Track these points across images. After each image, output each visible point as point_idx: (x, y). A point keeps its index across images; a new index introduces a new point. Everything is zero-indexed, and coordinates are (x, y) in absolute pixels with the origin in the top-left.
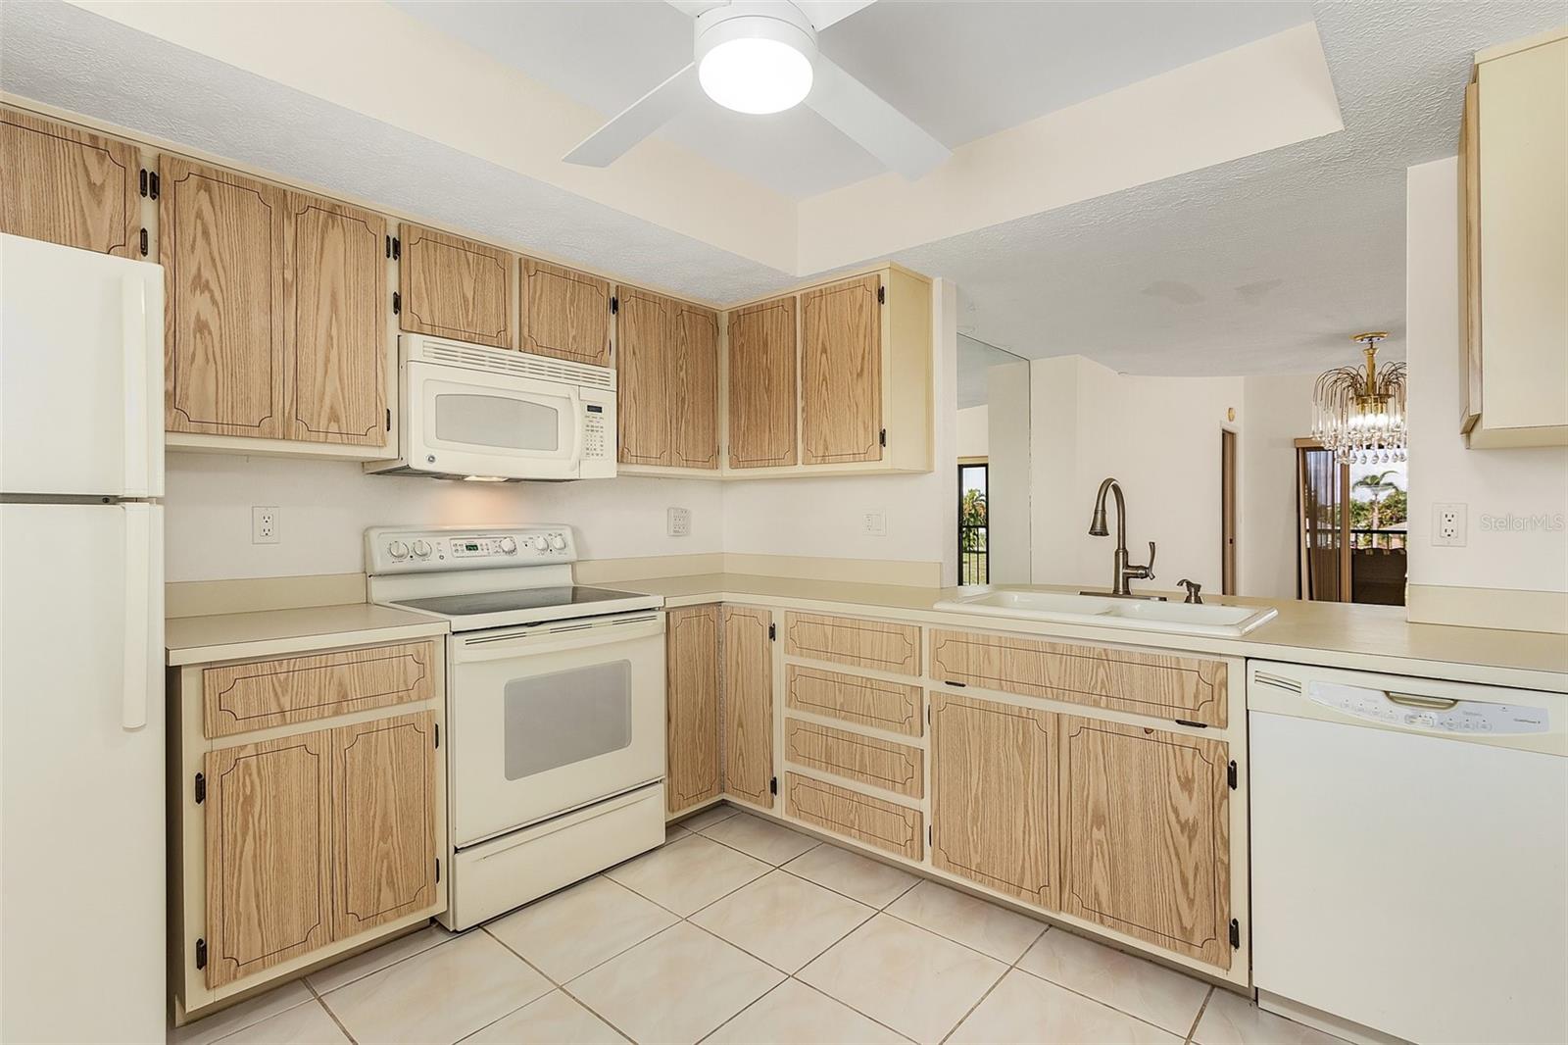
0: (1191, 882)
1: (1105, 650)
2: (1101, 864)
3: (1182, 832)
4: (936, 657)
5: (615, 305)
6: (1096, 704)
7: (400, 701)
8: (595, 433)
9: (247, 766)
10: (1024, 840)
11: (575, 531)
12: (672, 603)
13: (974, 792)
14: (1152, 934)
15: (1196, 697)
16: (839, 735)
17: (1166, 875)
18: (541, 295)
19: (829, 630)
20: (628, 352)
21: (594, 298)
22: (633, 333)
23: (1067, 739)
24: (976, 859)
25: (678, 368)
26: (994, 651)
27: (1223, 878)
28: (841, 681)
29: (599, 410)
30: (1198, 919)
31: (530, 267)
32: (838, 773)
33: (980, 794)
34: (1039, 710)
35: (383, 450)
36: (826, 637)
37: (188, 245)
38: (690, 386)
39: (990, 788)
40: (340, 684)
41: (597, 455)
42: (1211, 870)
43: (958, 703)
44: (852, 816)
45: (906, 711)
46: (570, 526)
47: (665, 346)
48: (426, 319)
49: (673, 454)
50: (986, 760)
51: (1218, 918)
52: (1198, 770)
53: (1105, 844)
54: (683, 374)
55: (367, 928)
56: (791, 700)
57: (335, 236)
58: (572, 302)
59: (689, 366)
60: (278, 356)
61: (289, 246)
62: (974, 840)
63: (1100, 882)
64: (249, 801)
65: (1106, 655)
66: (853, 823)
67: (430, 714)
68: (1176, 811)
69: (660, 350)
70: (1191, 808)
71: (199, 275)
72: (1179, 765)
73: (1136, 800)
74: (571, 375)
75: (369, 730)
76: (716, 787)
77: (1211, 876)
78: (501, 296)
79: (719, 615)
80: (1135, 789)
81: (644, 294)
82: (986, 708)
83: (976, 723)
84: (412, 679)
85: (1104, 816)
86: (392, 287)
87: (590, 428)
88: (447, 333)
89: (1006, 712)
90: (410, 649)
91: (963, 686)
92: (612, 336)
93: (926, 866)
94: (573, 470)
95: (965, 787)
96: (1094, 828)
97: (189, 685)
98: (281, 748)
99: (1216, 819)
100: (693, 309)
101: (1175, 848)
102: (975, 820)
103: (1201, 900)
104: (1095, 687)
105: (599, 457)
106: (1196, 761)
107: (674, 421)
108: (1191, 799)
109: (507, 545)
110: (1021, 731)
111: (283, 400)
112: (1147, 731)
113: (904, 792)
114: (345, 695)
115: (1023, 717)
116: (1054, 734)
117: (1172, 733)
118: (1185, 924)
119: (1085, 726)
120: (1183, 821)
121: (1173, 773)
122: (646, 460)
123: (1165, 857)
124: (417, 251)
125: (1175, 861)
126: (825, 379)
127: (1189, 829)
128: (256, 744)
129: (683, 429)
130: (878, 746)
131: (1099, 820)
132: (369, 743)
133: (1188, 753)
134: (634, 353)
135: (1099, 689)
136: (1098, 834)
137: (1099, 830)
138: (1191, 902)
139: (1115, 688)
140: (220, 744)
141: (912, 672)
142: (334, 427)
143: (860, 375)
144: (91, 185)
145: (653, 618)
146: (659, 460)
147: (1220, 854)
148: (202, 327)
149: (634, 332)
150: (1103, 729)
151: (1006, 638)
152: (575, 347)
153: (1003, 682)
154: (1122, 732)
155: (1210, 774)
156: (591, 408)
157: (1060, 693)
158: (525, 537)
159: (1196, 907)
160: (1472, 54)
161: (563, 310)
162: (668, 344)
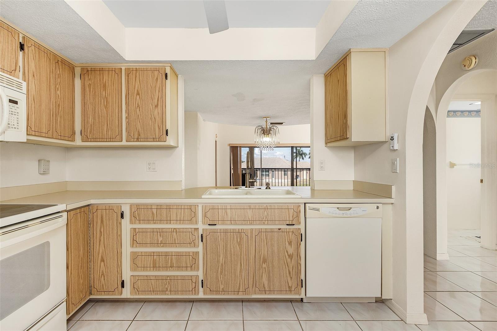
0: (291, 272)
1: (267, 206)
2: (265, 276)
3: (289, 258)
4: (205, 216)
5: (22, 47)
6: (264, 224)
8: (14, 116)
10: (240, 275)
12: (70, 207)
13: (221, 263)
14: (280, 291)
15: (293, 216)
16: (159, 254)
17: (284, 272)
19: (155, 211)
20: (30, 75)
21: (10, 39)
22: (32, 65)
23: (255, 236)
24: (222, 287)
25: (56, 89)
26: (229, 211)
27: (300, 269)
28: (161, 232)
29: (16, 103)
30: (293, 283)
32: (159, 270)
33: (223, 263)
34: (245, 229)
36: (153, 213)
38: (62, 100)
39: (227, 259)
41: (15, 128)
42: (297, 267)
43: (215, 232)
44: (166, 286)
45: (192, 238)
49: (53, 131)
50: (226, 250)
51: (298, 280)
52: (293, 237)
53: (266, 268)
54: (58, 92)
56: (133, 244)
59: (62, 89)
62: (221, 280)
63: (265, 281)
65: (267, 207)
66: (167, 289)
68: (287, 252)
69: (47, 77)
70: (291, 250)
72: (288, 238)
73: (276, 251)
76: (88, 293)
77: (297, 268)
79: (89, 211)
80: (276, 249)
81: (39, 46)
82: (226, 231)
83: (222, 237)
85: (266, 259)
87: (11, 112)
89: (234, 231)
91: (216, 225)
92: (20, 63)
93: (201, 295)
94: (1, 136)
95: (218, 261)
96: (263, 264)
99: (298, 252)
100: (63, 62)
101: (287, 263)
102: (221, 273)
103: (294, 277)
104: (263, 218)
105: (16, 129)
106: (293, 235)
107: (54, 116)
108: (291, 247)
110: (239, 237)
112: (279, 229)
113: (191, 270)
115: (240, 232)
116: (251, 236)
117: (286, 229)
118: (289, 285)
119: (260, 231)
120: (289, 254)
121: (286, 240)
122: (40, 133)
123: (284, 267)
125: (287, 267)
126: (138, 106)
127: (291, 256)
129: (59, 119)
130: (179, 255)
131: (265, 261)
133: (291, 233)
134: (33, 76)
135: (265, 218)
136: (264, 266)
137: (264, 264)
138: (291, 278)
139: (270, 217)
141: (195, 223)
143: (157, 106)
145: (61, 216)
146: (47, 134)
147: (299, 261)
149: (34, 65)
150: (266, 231)
151: (233, 206)
153: (233, 221)
154: (272, 231)
155: (296, 238)
156: (11, 101)
157: (252, 222)
159: (293, 279)
160: (350, 49)
162: (51, 76)
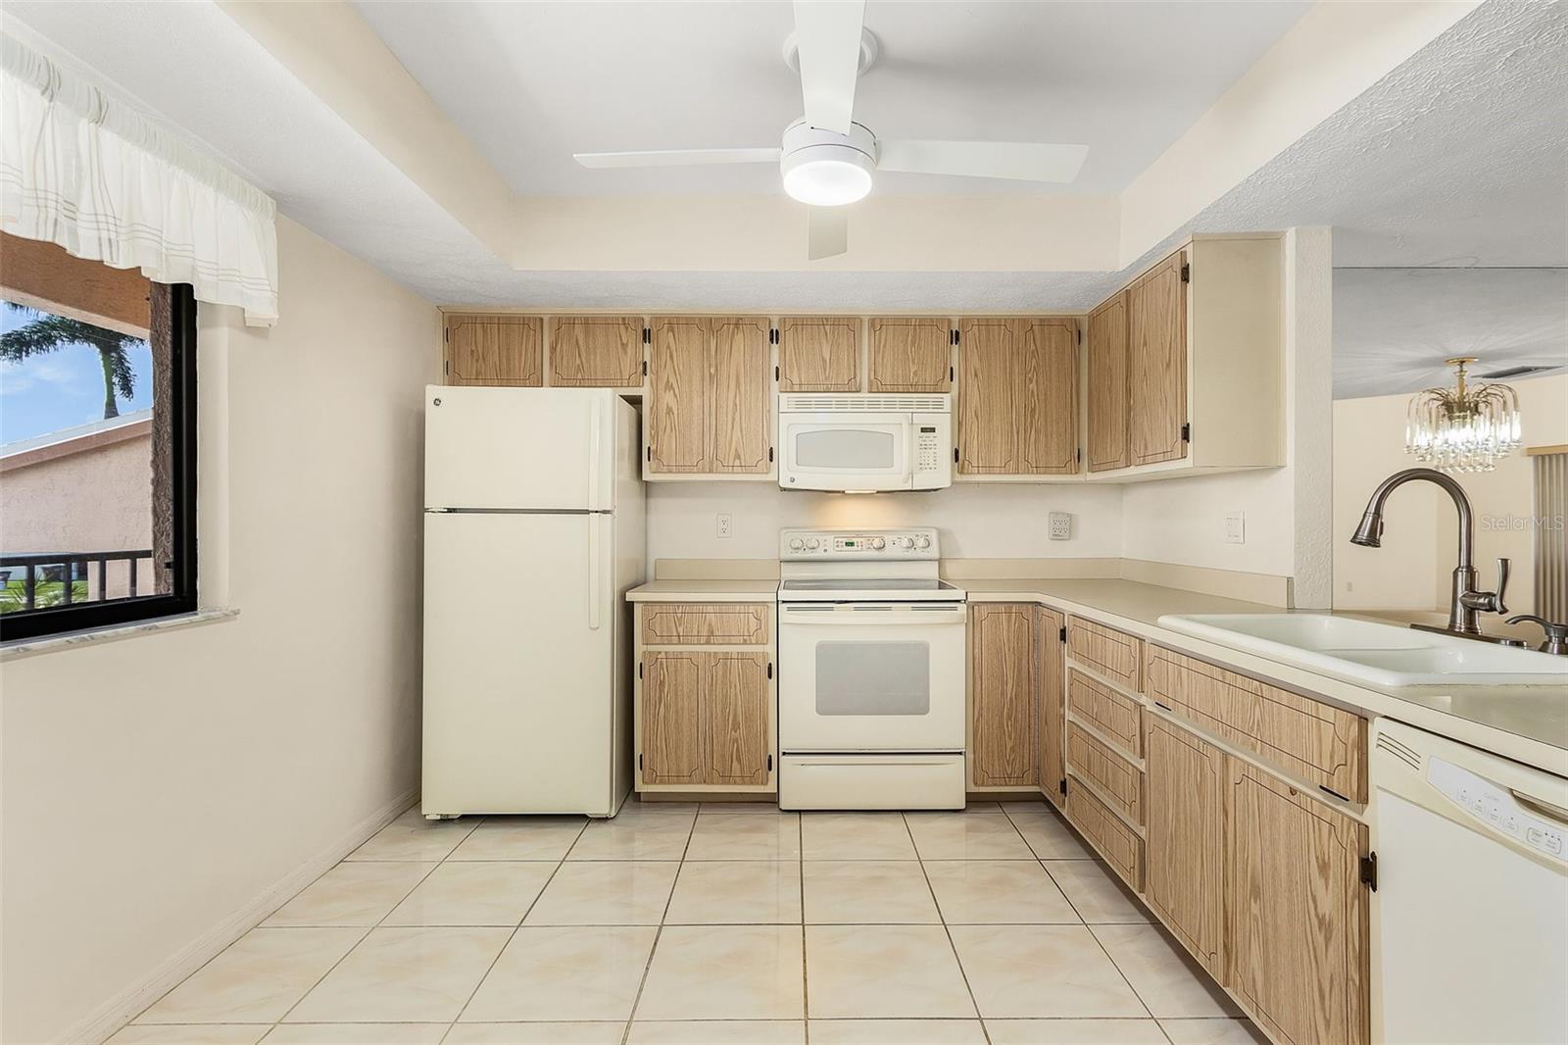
0: (1327, 998)
2: (1257, 944)
3: (1320, 929)
4: (1148, 672)
5: (956, 337)
6: (1254, 749)
7: (745, 642)
8: (928, 450)
9: (661, 663)
10: (1201, 894)
11: (941, 533)
12: (973, 598)
13: (1170, 829)
15: (1331, 757)
16: (1095, 745)
17: (1306, 978)
18: (885, 344)
19: (1089, 635)
20: (969, 375)
21: (934, 335)
22: (974, 358)
23: (1233, 786)
25: (1027, 381)
27: (1355, 1004)
28: (1096, 690)
29: (933, 430)
31: (878, 323)
32: (1094, 784)
33: (1174, 832)
35: (769, 475)
37: (663, 366)
38: (1042, 397)
39: (1180, 828)
40: (710, 625)
42: (1343, 988)
44: (1100, 831)
45: (1132, 729)
46: (936, 528)
47: (1012, 364)
48: (796, 381)
49: (1017, 462)
52: (1334, 853)
53: (1260, 922)
54: (1033, 386)
55: (723, 783)
56: (1070, 704)
57: (739, 337)
58: (913, 343)
59: (1041, 377)
60: (707, 422)
61: (713, 353)
62: (1170, 882)
63: (1256, 966)
64: (662, 683)
66: (1101, 837)
67: (765, 655)
68: (1315, 901)
69: (1006, 368)
70: (1327, 901)
71: (668, 381)
72: (1317, 842)
73: (1283, 872)
74: (906, 405)
75: (727, 657)
76: (1028, 777)
77: (1343, 996)
78: (852, 354)
79: (1035, 614)
80: (1283, 860)
81: (987, 320)
82: (1177, 736)
83: (1171, 751)
84: (753, 628)
85: (1259, 888)
86: (775, 363)
87: (922, 446)
88: (810, 388)
89: (1190, 743)
90: (752, 609)
91: (1166, 708)
92: (954, 364)
94: (906, 482)
96: (1252, 900)
97: (638, 610)
98: (678, 657)
99: (1348, 924)
100: (1045, 322)
101: (1314, 949)
102: (1171, 861)
103: (1335, 1025)
104: (1252, 728)
105: (932, 470)
106: (1332, 841)
107: (1022, 432)
108: (1327, 890)
109: (877, 543)
111: (709, 450)
112: (1293, 792)
113: (1130, 814)
114: (712, 632)
115: (1200, 751)
116: (1220, 777)
117: (1312, 800)
119: (1246, 774)
120: (1321, 917)
121: (1312, 849)
122: (989, 469)
123: (1305, 954)
124: (789, 335)
125: (1314, 963)
128: (666, 653)
129: (1033, 439)
130: (1116, 762)
131: (1256, 892)
132: (727, 665)
133: (1326, 829)
134: (976, 375)
135: (1255, 730)
136: (1255, 908)
137: (1255, 902)
138: (1327, 1023)
139: (1268, 733)
140: (651, 648)
141: (1136, 688)
142: (737, 463)
144: (623, 344)
145: (955, 609)
146: (1004, 469)
147: (1352, 970)
148: (669, 411)
149: (976, 357)
150: (1259, 780)
151: (1192, 661)
152: (916, 380)
154: (1272, 787)
155: (1343, 861)
156: (924, 430)
157: (1227, 730)
158: (894, 537)
159: (1331, 1032)
161: (905, 352)
162: (1015, 361)
